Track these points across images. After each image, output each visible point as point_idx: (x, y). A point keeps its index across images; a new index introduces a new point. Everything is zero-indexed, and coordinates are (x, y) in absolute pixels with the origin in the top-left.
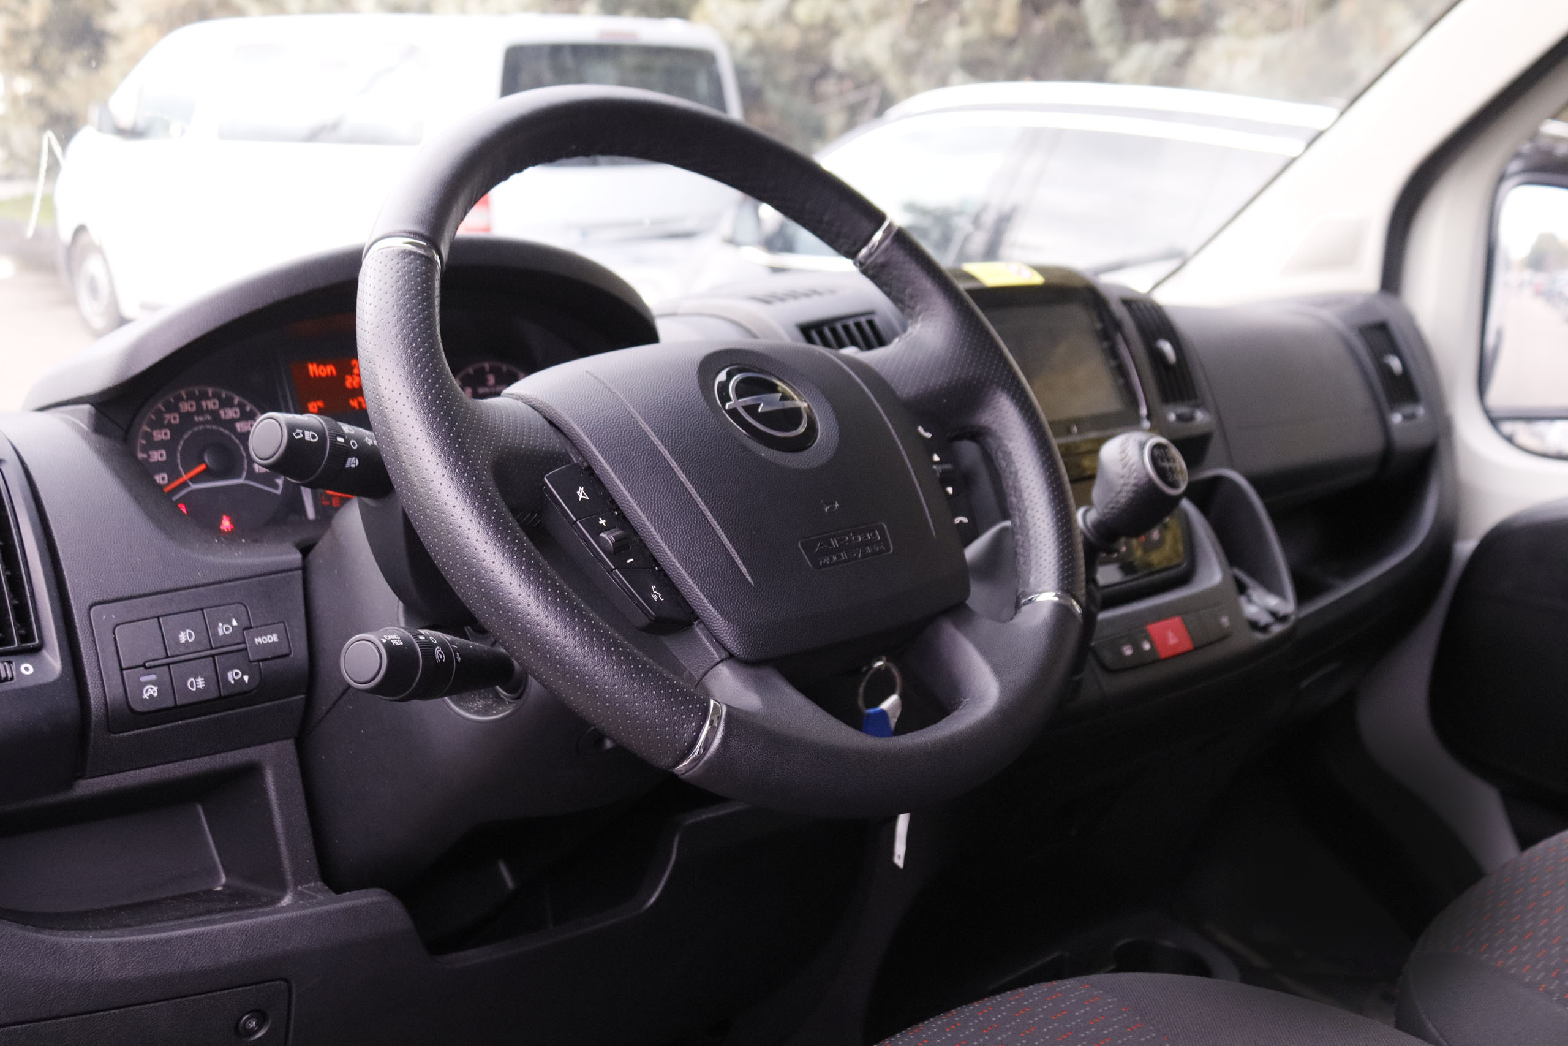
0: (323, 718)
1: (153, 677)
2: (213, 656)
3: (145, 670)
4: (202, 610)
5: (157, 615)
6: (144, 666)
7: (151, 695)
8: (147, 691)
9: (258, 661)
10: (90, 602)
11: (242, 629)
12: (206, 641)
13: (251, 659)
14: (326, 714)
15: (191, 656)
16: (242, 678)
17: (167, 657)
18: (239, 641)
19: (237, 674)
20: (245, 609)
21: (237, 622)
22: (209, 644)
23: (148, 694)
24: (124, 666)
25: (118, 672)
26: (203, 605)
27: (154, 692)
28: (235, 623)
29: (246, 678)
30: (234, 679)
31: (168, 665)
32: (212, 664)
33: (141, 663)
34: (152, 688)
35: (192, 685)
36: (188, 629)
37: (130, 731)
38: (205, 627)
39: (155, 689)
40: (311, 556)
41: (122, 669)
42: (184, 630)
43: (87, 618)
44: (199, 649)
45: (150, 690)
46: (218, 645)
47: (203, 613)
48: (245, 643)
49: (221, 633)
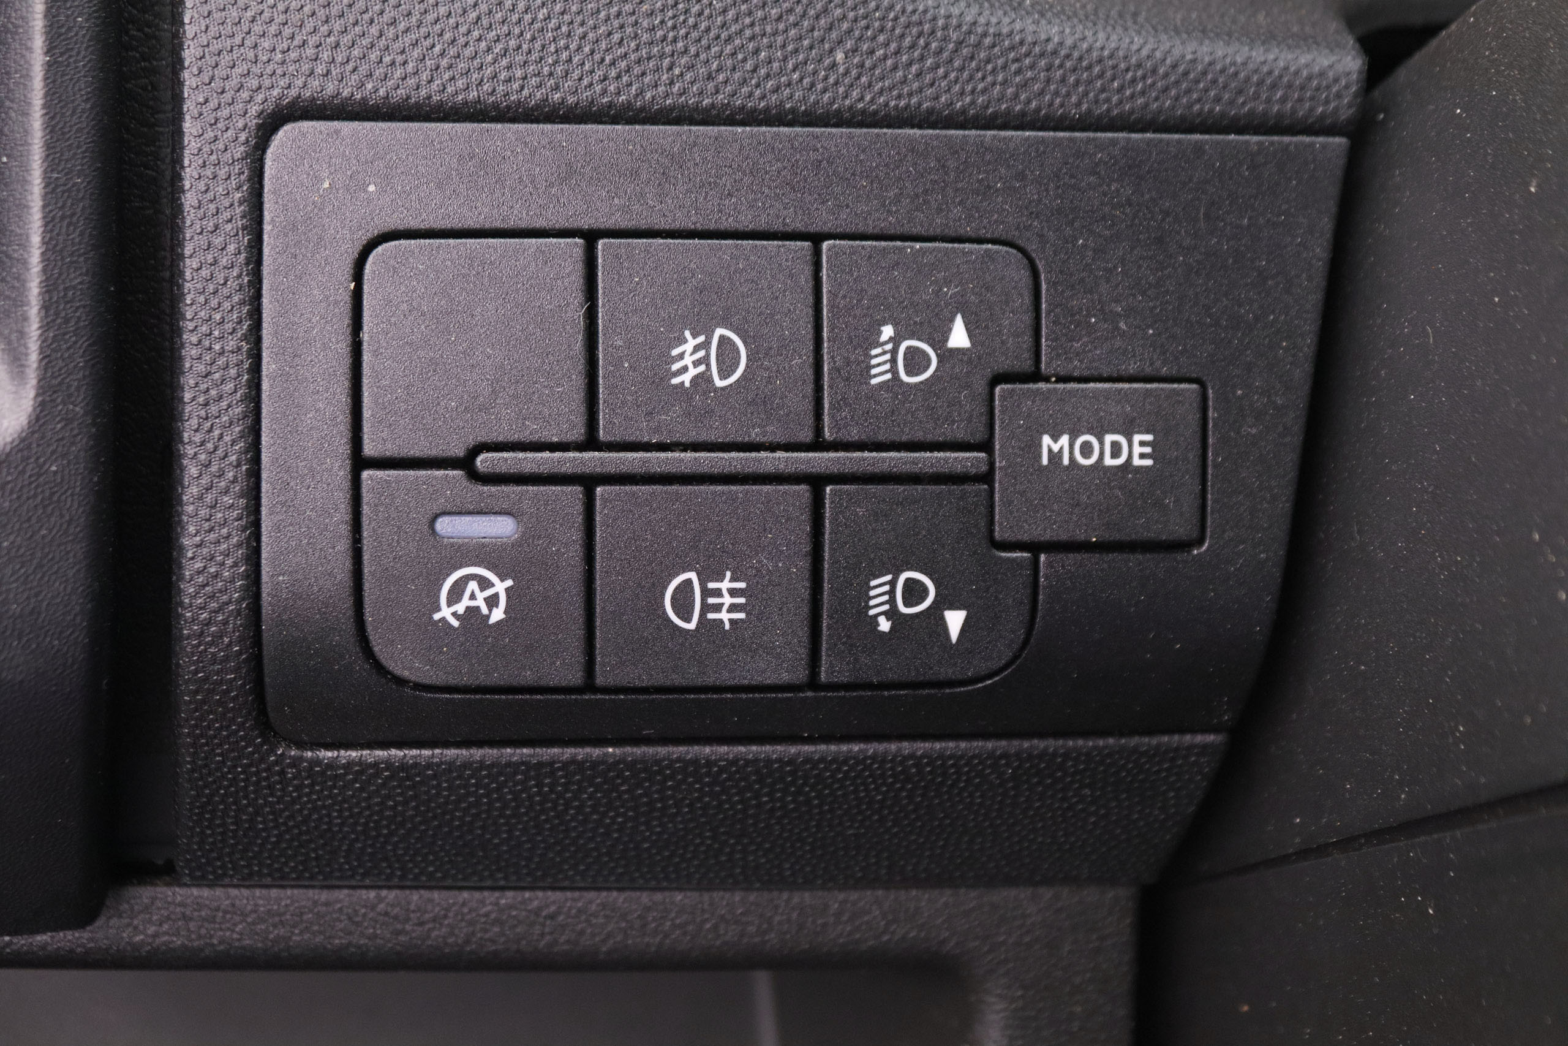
0: (1285, 859)
1: (501, 528)
2: (817, 482)
3: (465, 483)
4: (816, 239)
5: (585, 223)
6: (465, 463)
7: (472, 611)
8: (455, 595)
9: (1035, 548)
10: (275, 94)
11: (988, 373)
12: (799, 402)
13: (997, 535)
14: (1304, 854)
15: (706, 460)
16: (935, 615)
17: (591, 443)
18: (960, 434)
19: (914, 592)
20: (1025, 275)
21: (971, 336)
22: (810, 421)
23: (460, 608)
24: (369, 449)
25: (341, 472)
26: (823, 221)
27: (492, 602)
28: (959, 337)
29: (955, 620)
30: (892, 614)
31: (589, 482)
32: (805, 519)
33: (459, 452)
34: (484, 584)
35: (683, 607)
36: (718, 325)
37: (370, 745)
38: (806, 331)
39: (500, 587)
40: (1403, 74)
41: (359, 462)
42: (703, 328)
43: (240, 174)
44: (755, 435)
45: (473, 585)
46: (854, 434)
47: (817, 253)
48: (986, 446)
49: (879, 375)
